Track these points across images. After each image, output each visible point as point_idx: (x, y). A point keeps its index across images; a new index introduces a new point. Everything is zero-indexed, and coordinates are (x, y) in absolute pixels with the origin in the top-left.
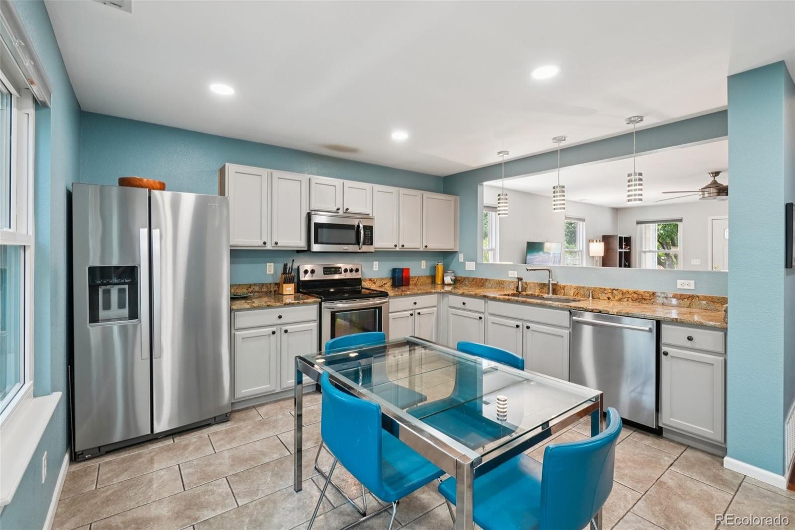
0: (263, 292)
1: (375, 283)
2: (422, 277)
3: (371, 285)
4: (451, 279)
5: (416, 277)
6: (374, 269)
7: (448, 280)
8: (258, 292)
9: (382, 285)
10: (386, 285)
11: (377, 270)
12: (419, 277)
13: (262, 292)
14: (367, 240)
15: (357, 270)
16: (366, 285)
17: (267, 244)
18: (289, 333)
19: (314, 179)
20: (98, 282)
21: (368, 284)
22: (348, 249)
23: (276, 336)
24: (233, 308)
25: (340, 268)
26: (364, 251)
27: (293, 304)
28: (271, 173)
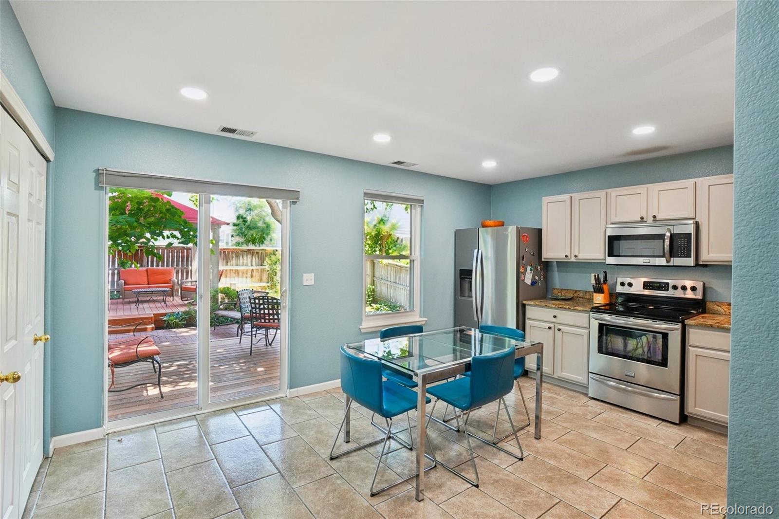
0: (586, 298)
8: (582, 298)
14: (681, 251)
15: (694, 289)
16: (722, 311)
17: (569, 257)
18: (563, 332)
19: (614, 192)
20: (462, 277)
21: (726, 309)
22: (649, 262)
23: (551, 331)
24: (525, 302)
25: (668, 284)
26: (674, 265)
27: (565, 308)
28: (571, 197)
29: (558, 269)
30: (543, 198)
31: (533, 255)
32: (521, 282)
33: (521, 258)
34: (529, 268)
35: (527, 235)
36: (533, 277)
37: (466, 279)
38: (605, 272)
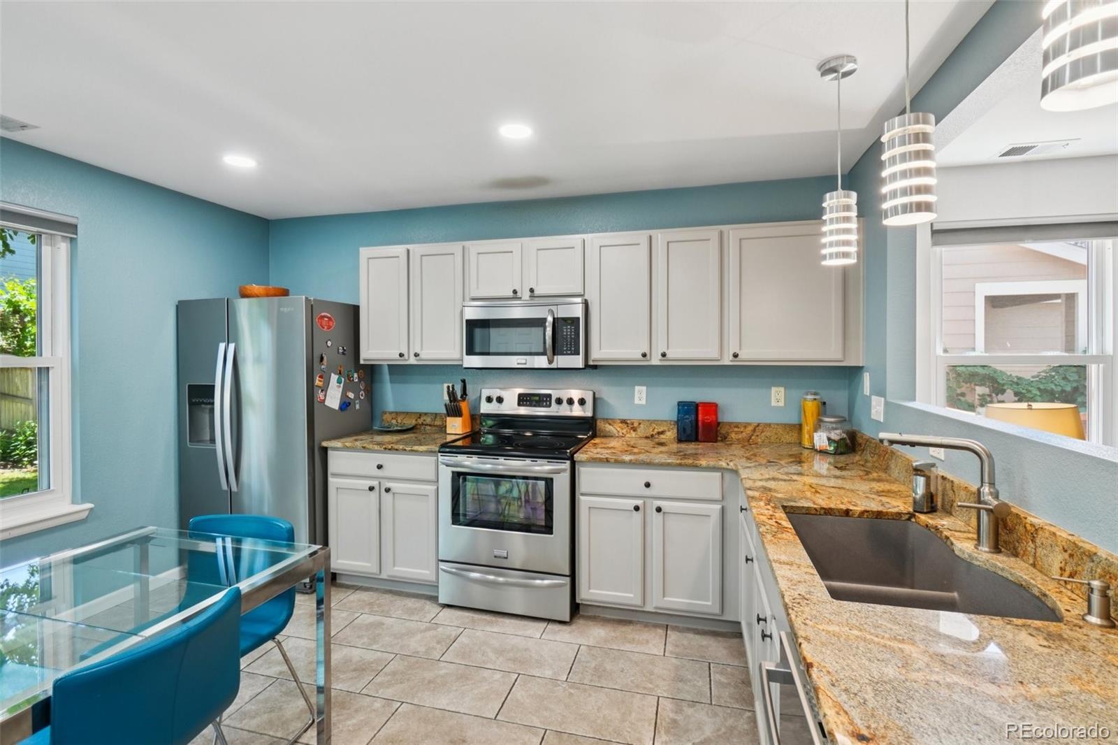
0: (437, 426)
1: (635, 430)
2: (769, 425)
3: (624, 431)
4: (829, 439)
5: (749, 424)
6: (637, 401)
7: (820, 439)
8: (430, 425)
9: (652, 436)
10: (662, 436)
11: (644, 402)
12: (758, 425)
13: (435, 426)
14: (567, 345)
15: (582, 402)
16: (615, 431)
17: (406, 356)
18: (394, 494)
19: (475, 246)
20: (194, 401)
21: (619, 429)
22: (525, 364)
23: (374, 495)
24: (325, 444)
25: (549, 396)
26: (559, 367)
27: (397, 450)
28: (408, 251)
29: (390, 378)
30: (361, 249)
31: (343, 353)
32: (316, 405)
33: (316, 360)
34: (334, 377)
35: (329, 315)
36: (344, 395)
37: (203, 406)
38: (464, 381)
